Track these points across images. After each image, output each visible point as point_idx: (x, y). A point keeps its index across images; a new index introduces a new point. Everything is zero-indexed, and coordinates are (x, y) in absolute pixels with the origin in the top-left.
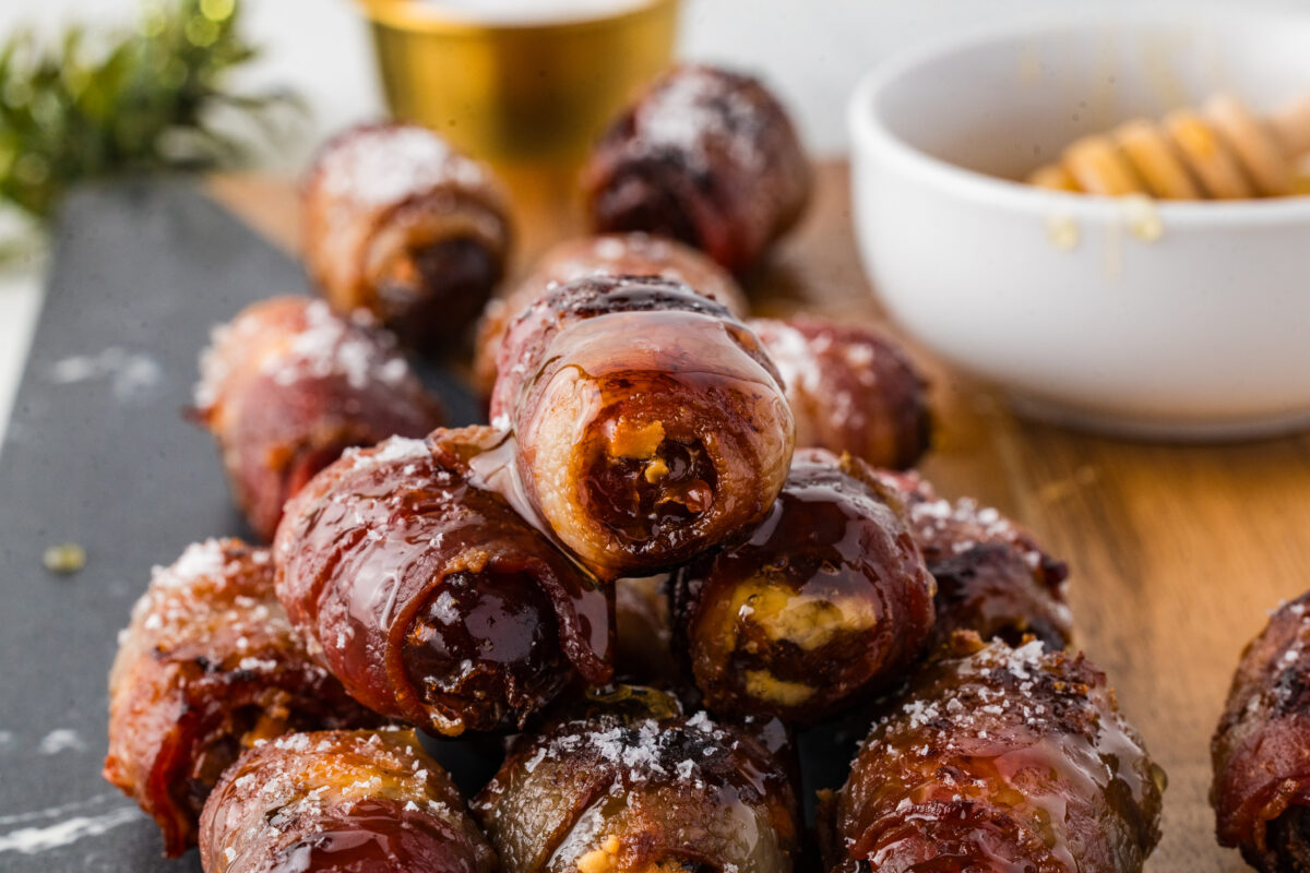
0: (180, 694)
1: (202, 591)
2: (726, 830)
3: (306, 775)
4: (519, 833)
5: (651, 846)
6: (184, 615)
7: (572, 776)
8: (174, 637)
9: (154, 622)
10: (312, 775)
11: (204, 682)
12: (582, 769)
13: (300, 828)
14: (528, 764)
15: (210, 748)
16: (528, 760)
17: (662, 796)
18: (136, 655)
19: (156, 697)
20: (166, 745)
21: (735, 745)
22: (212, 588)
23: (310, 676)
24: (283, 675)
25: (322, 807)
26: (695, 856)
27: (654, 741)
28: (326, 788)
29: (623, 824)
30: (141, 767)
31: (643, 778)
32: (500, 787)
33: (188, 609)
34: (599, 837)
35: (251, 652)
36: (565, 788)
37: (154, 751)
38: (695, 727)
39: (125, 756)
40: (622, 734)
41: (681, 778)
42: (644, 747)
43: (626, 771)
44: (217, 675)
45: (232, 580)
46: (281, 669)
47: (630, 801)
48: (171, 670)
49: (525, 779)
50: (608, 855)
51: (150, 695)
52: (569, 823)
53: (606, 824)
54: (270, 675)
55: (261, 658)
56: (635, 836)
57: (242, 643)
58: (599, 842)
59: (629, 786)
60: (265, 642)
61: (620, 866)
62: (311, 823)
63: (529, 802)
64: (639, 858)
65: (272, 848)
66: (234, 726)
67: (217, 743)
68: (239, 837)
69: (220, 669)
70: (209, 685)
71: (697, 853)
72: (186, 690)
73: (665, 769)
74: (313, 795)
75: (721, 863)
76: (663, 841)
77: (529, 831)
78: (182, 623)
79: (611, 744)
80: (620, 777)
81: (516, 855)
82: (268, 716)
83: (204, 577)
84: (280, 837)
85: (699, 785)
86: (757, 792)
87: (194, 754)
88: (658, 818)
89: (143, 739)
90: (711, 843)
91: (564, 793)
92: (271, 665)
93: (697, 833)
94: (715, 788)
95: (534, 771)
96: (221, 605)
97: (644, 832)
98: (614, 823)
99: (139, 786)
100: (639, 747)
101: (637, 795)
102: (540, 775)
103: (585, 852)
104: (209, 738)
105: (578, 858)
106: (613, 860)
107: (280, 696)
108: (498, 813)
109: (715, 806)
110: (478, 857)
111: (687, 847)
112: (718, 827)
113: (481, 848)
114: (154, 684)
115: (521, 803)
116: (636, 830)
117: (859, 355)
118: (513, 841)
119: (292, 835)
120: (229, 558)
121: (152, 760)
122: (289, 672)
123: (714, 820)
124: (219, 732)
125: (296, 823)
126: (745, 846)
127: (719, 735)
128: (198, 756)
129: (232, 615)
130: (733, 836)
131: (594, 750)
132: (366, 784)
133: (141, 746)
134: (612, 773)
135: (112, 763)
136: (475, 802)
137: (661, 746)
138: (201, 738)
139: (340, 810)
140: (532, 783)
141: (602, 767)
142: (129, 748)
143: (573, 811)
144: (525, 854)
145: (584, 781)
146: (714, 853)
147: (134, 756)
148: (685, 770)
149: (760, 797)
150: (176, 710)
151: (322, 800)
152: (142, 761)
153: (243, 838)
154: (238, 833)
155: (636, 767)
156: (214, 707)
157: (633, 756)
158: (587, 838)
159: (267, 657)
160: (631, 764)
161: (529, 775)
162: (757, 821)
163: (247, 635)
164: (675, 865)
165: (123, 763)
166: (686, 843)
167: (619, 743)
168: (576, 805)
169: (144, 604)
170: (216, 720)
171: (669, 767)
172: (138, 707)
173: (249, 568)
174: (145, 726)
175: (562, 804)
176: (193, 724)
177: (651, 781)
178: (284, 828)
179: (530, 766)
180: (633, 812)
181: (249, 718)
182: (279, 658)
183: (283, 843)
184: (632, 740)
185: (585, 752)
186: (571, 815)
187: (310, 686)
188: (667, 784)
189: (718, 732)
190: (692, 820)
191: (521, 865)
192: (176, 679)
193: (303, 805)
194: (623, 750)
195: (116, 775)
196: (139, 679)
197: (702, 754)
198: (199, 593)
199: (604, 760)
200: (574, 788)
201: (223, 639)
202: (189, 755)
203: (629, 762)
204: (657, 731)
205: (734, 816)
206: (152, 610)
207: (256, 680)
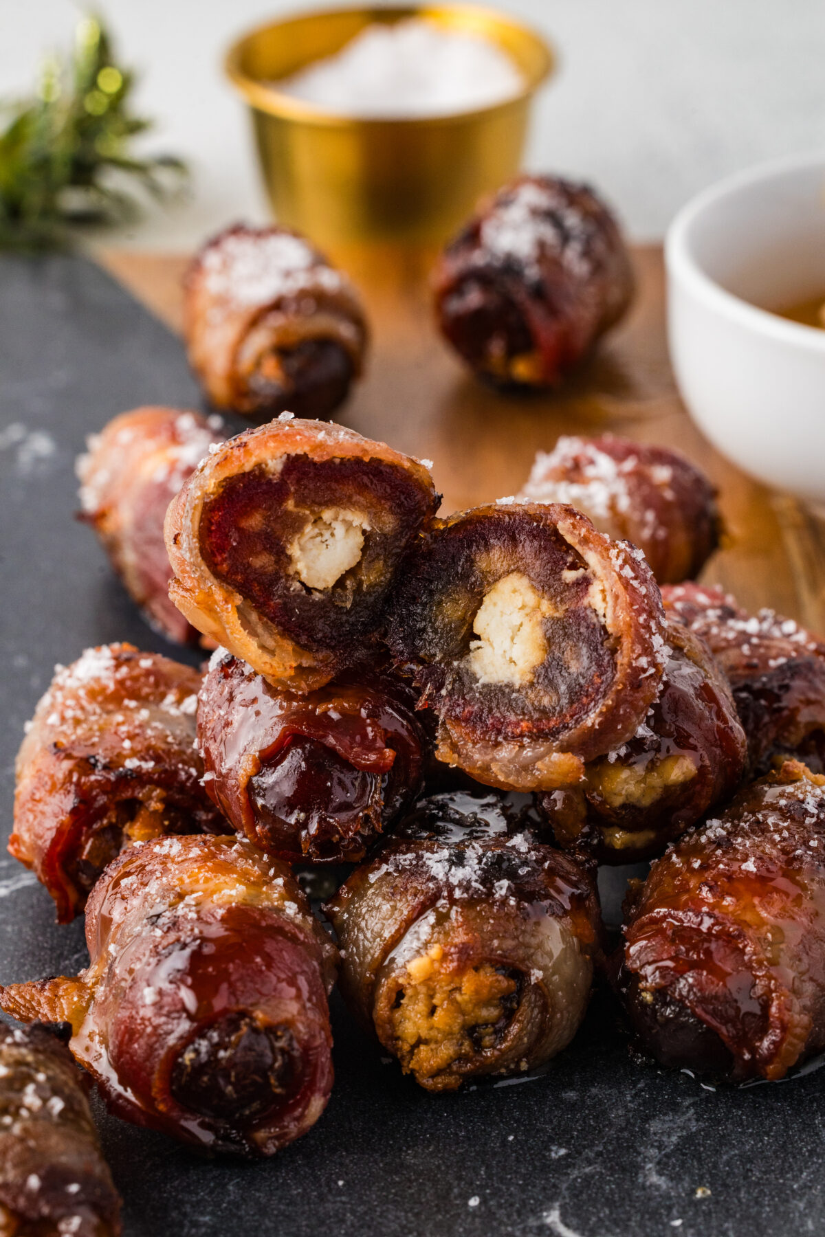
0: (72, 788)
1: (95, 693)
2: (534, 941)
3: (181, 880)
4: (361, 936)
5: (469, 955)
6: (79, 714)
7: (406, 890)
8: (70, 735)
9: (54, 719)
10: (187, 881)
11: (93, 778)
12: (415, 884)
13: (179, 930)
14: (371, 876)
15: (98, 834)
16: (372, 872)
17: (481, 911)
18: (38, 747)
19: (53, 790)
20: (60, 831)
21: (546, 865)
22: (104, 689)
23: (183, 775)
24: (160, 774)
25: (198, 912)
26: (507, 963)
27: (476, 861)
28: (200, 893)
29: (447, 934)
30: (40, 848)
31: (465, 895)
32: (348, 893)
33: (82, 708)
34: (426, 944)
35: (134, 753)
36: (400, 901)
37: (50, 835)
38: (514, 847)
39: (26, 837)
40: (450, 855)
41: (497, 896)
42: (467, 867)
43: (451, 889)
44: (103, 773)
45: (121, 683)
46: (159, 768)
47: (453, 914)
48: (67, 765)
49: (369, 888)
50: (433, 961)
51: (48, 787)
52: (402, 931)
53: (433, 933)
54: (149, 773)
55: (143, 759)
56: (456, 946)
57: (127, 744)
58: (426, 949)
59: (453, 902)
60: (146, 743)
61: (443, 971)
62: (189, 927)
63: (372, 909)
64: (458, 966)
65: (156, 947)
66: (117, 817)
67: (103, 830)
68: (123, 930)
69: (106, 767)
70: (97, 781)
71: (509, 961)
72: (78, 784)
73: (484, 887)
74: (189, 899)
75: (529, 968)
76: (479, 951)
77: (369, 935)
78: (77, 722)
79: (439, 864)
80: (445, 894)
81: (358, 954)
82: (147, 808)
83: (97, 680)
84: (162, 937)
85: (512, 902)
86: (563, 908)
87: (83, 838)
88: (476, 930)
89: (40, 824)
90: (521, 952)
91: (399, 905)
92: (151, 765)
93: (510, 943)
94: (526, 904)
95: (375, 882)
96: (111, 707)
97: (463, 944)
98: (439, 933)
99: (37, 863)
100: (464, 867)
101: (460, 910)
102: (381, 886)
103: (414, 957)
104: (95, 826)
105: (408, 961)
106: (437, 965)
107: (157, 792)
108: (346, 916)
109: (525, 920)
110: (325, 955)
111: (500, 955)
112: (528, 939)
113: (328, 947)
114: (52, 777)
115: (364, 910)
116: (457, 941)
117: (662, 474)
118: (356, 942)
119: (172, 936)
120: (119, 662)
121: (48, 844)
122: (166, 771)
123: (524, 932)
124: (105, 822)
125: (175, 925)
126: (550, 955)
127: (533, 855)
128: (87, 842)
129: (119, 718)
130: (540, 946)
131: (425, 869)
132: (233, 892)
133: (40, 830)
134: (439, 890)
135: (16, 840)
136: (326, 904)
137: (483, 866)
138: (90, 827)
139: (213, 916)
140: (373, 893)
141: (431, 885)
142: (29, 830)
143: (405, 921)
144: (365, 955)
145: (416, 896)
146: (523, 960)
147: (33, 837)
148: (501, 888)
149: (566, 912)
150: (69, 802)
151: (197, 905)
152: (40, 842)
153: (127, 930)
154: (123, 926)
155: (460, 885)
156: (102, 800)
157: (458, 875)
158: (416, 945)
159: (147, 757)
160: (456, 883)
161: (372, 886)
162: (561, 932)
163: (131, 737)
164: (489, 970)
165: (24, 842)
166: (499, 952)
167: (446, 864)
168: (408, 916)
169: (46, 700)
170: (102, 812)
171: (488, 885)
172: (37, 796)
173: (136, 672)
174: (43, 813)
175: (397, 913)
176: (83, 814)
177: (472, 897)
178: (165, 929)
179: (373, 878)
180: (455, 924)
181: (131, 810)
182: (158, 759)
183: (165, 943)
184: (458, 860)
185: (418, 869)
186: (404, 924)
187: (183, 783)
188: (485, 901)
189: (533, 853)
190: (505, 932)
191: (361, 964)
192: (71, 772)
193: (181, 910)
194: (450, 870)
195: (17, 851)
196: (39, 771)
197: (517, 872)
198: (93, 694)
199: (433, 878)
200: (407, 901)
201: (110, 740)
202: (79, 839)
203: (454, 881)
204: (480, 851)
205: (541, 929)
206: (53, 705)
207: (138, 778)
